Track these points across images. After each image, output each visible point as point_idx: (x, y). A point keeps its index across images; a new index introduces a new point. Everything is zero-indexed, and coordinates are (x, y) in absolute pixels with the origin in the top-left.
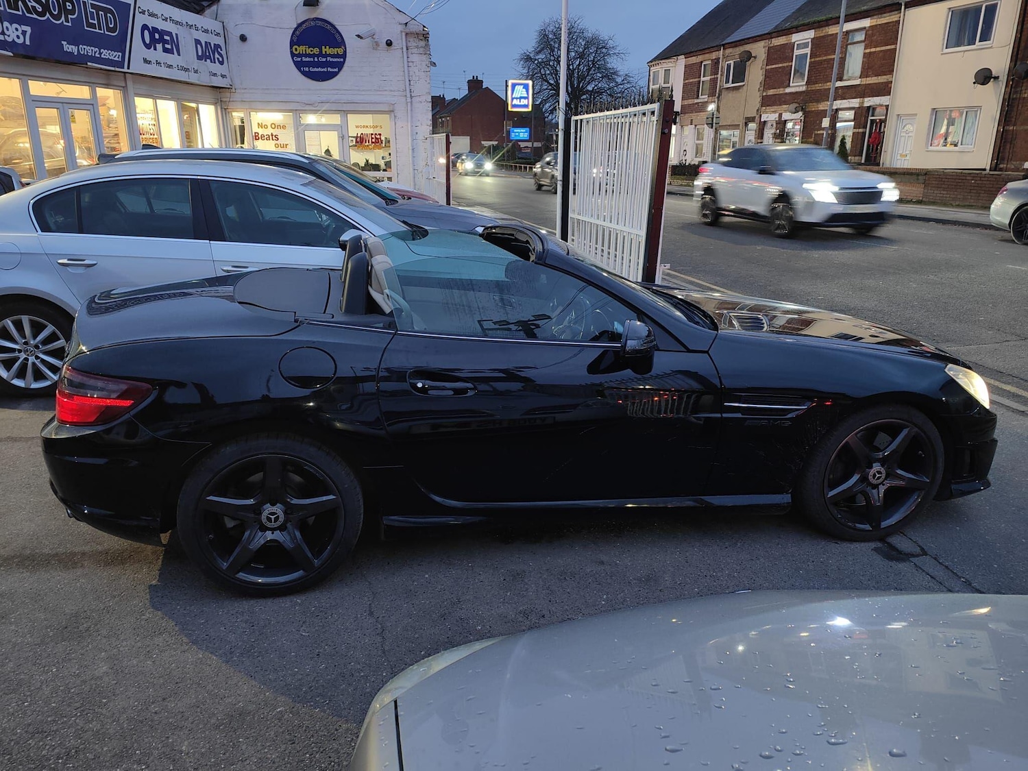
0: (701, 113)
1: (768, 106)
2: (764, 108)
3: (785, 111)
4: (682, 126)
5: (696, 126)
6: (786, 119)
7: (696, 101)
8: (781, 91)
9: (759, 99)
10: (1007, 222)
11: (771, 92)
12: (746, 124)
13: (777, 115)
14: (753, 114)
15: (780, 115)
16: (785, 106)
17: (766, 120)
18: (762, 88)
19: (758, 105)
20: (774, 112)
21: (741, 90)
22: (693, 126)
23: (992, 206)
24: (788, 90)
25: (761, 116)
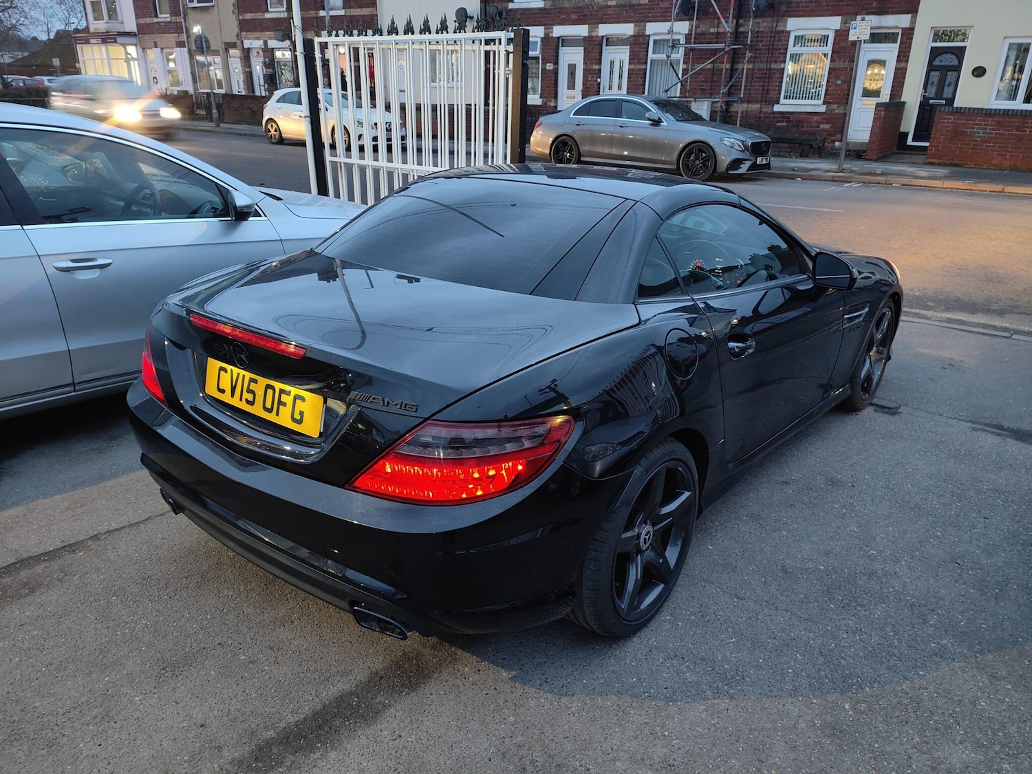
0: (166, 35)
1: (249, 31)
2: (244, 33)
3: (271, 38)
4: (143, 49)
5: (162, 49)
6: (273, 47)
7: (155, 20)
8: (259, 16)
9: (236, 23)
10: (548, 152)
11: (248, 16)
12: (227, 50)
13: (261, 42)
14: (234, 39)
15: (265, 43)
16: (268, 33)
17: (250, 47)
18: (237, 11)
19: (237, 30)
20: (258, 38)
21: (211, 11)
22: (159, 49)
23: (532, 139)
24: (267, 16)
25: (242, 42)
